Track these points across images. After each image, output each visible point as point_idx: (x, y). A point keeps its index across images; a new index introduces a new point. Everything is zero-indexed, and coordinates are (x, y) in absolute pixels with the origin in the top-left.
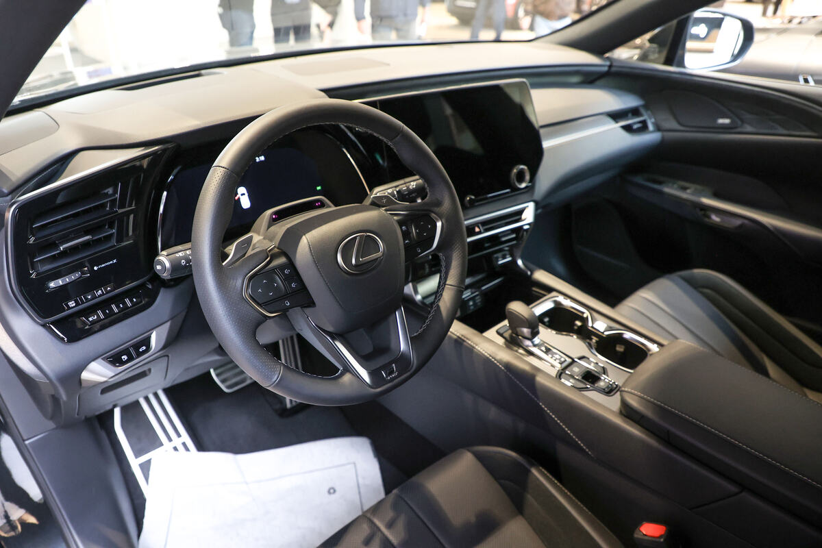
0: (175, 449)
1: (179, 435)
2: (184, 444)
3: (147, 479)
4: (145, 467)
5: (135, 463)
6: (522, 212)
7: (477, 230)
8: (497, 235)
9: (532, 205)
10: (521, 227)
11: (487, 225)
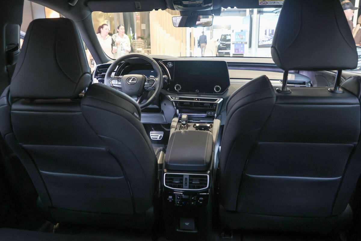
6: (216, 100)
7: (196, 99)
8: (204, 103)
9: (222, 99)
10: (213, 103)
11: (201, 100)
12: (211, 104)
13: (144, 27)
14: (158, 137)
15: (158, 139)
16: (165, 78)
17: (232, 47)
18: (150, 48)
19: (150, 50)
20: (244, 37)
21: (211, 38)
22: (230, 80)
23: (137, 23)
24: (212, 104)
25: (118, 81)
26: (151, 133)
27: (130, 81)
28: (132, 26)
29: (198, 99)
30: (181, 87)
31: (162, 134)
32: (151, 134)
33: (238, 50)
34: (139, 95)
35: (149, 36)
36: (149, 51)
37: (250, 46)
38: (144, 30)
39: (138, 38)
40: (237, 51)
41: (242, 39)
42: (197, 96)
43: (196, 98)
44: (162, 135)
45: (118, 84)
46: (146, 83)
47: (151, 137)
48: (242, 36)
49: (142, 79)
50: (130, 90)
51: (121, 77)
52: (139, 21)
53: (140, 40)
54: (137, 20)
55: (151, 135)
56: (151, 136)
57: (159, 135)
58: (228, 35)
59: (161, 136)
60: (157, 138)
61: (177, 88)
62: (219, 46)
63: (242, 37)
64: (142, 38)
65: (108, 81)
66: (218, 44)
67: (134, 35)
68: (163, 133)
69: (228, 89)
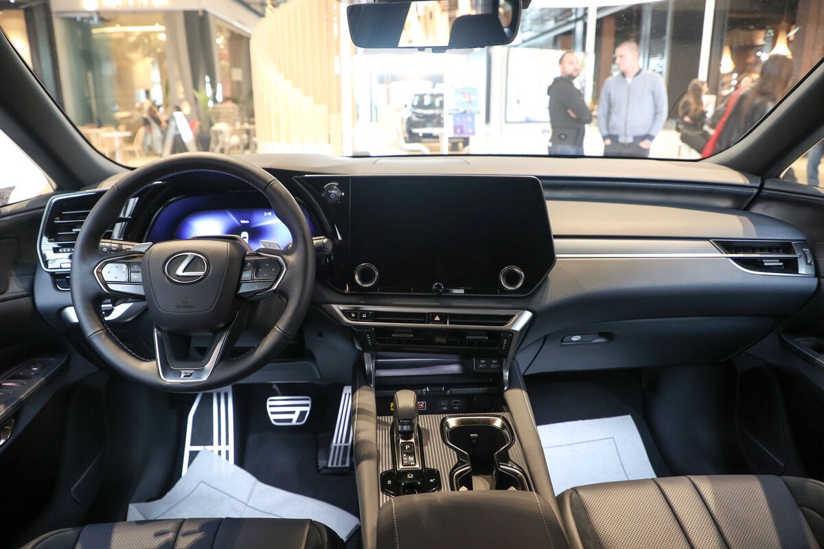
0: (220, 453)
1: (227, 444)
2: (227, 452)
3: (189, 465)
4: (193, 455)
5: (188, 448)
6: (509, 318)
7: (437, 318)
8: (466, 332)
9: (527, 315)
10: (498, 333)
11: (455, 318)
12: (489, 333)
13: (237, 75)
14: (295, 417)
15: (294, 423)
16: (320, 249)
17: (448, 121)
18: (253, 123)
19: (254, 130)
20: (473, 98)
21: (388, 103)
22: (556, 242)
23: (223, 68)
24: (495, 336)
25: (129, 265)
26: (269, 403)
27: (180, 272)
28: (211, 72)
29: (444, 318)
30: (377, 274)
31: (307, 405)
32: (270, 406)
33: (461, 128)
34: (222, 325)
35: (250, 94)
36: (252, 132)
37: (488, 120)
38: (238, 83)
39: (226, 99)
40: (458, 131)
41: (470, 102)
42: (437, 304)
43: (435, 315)
44: (308, 409)
45: (129, 282)
46: (246, 275)
47: (272, 417)
48: (470, 95)
49: (231, 259)
50: (178, 307)
51: (143, 250)
52: (225, 63)
53: (230, 105)
54: (221, 59)
55: (269, 410)
56: (272, 413)
57: (298, 410)
58: (426, 94)
59: (303, 414)
60: (290, 420)
61: (363, 280)
62: (409, 119)
63: (470, 98)
64: (235, 101)
65: (87, 268)
66: (407, 113)
67: (214, 94)
68: (309, 402)
69: (547, 278)
